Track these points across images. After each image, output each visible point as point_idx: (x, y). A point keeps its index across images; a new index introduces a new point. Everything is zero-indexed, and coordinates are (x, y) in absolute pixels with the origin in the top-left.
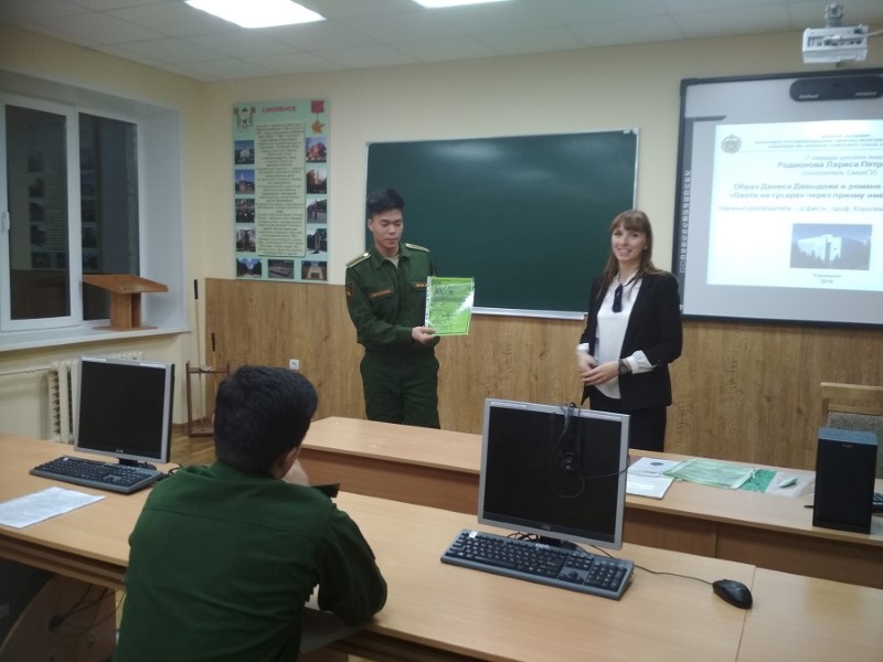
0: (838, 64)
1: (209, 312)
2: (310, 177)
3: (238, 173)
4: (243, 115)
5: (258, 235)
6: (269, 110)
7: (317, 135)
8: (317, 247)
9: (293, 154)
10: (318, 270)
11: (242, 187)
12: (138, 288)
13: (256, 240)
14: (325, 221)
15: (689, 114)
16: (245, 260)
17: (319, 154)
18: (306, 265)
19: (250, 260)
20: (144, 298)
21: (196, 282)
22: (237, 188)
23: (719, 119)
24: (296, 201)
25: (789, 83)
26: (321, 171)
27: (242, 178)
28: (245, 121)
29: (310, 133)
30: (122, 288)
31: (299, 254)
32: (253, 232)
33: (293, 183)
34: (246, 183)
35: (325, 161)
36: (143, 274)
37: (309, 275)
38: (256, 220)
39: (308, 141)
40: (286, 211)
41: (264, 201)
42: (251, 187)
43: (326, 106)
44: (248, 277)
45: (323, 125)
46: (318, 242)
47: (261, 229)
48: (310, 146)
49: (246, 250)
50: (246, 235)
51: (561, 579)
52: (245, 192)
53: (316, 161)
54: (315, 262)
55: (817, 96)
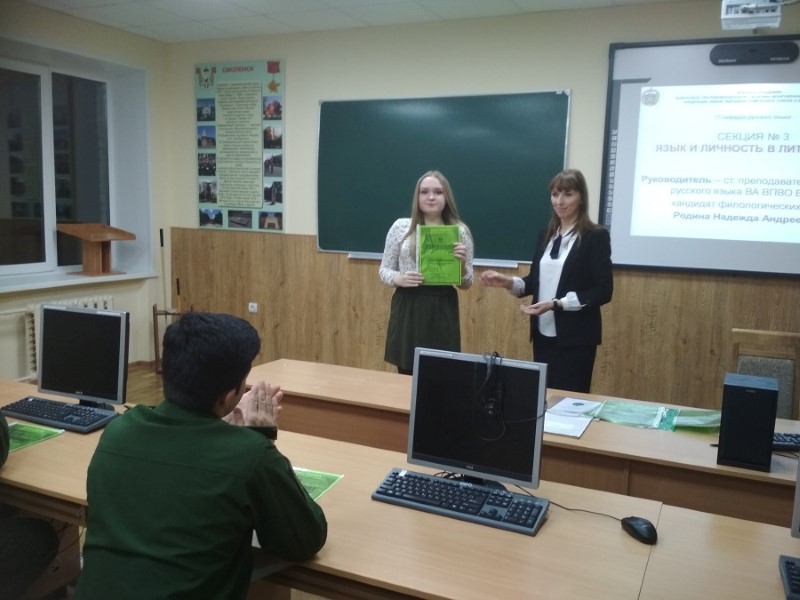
0: (755, 31)
1: (174, 258)
2: (266, 133)
3: (200, 129)
4: (205, 74)
5: (219, 187)
6: (229, 70)
7: (273, 94)
8: (273, 198)
9: (251, 111)
10: (275, 221)
11: (204, 142)
12: (109, 236)
13: (217, 192)
14: (280, 174)
15: (617, 76)
16: (207, 210)
17: (275, 112)
18: (263, 215)
19: (211, 210)
20: (114, 245)
21: (161, 231)
22: (200, 143)
23: (645, 81)
24: (253, 156)
25: (710, 47)
26: (277, 128)
27: (204, 134)
28: (206, 81)
29: (267, 92)
30: (92, 236)
31: (257, 205)
32: (215, 185)
33: (251, 138)
34: (208, 139)
35: (280, 119)
36: (114, 223)
37: (266, 225)
38: (217, 173)
39: (265, 99)
40: (245, 165)
41: (224, 155)
42: (212, 142)
43: (281, 66)
44: (210, 226)
45: (278, 85)
46: (274, 194)
47: (222, 181)
48: (267, 105)
49: (208, 201)
50: (208, 187)
51: (481, 516)
52: (208, 146)
53: (272, 119)
54: (271, 213)
55: (735, 61)
